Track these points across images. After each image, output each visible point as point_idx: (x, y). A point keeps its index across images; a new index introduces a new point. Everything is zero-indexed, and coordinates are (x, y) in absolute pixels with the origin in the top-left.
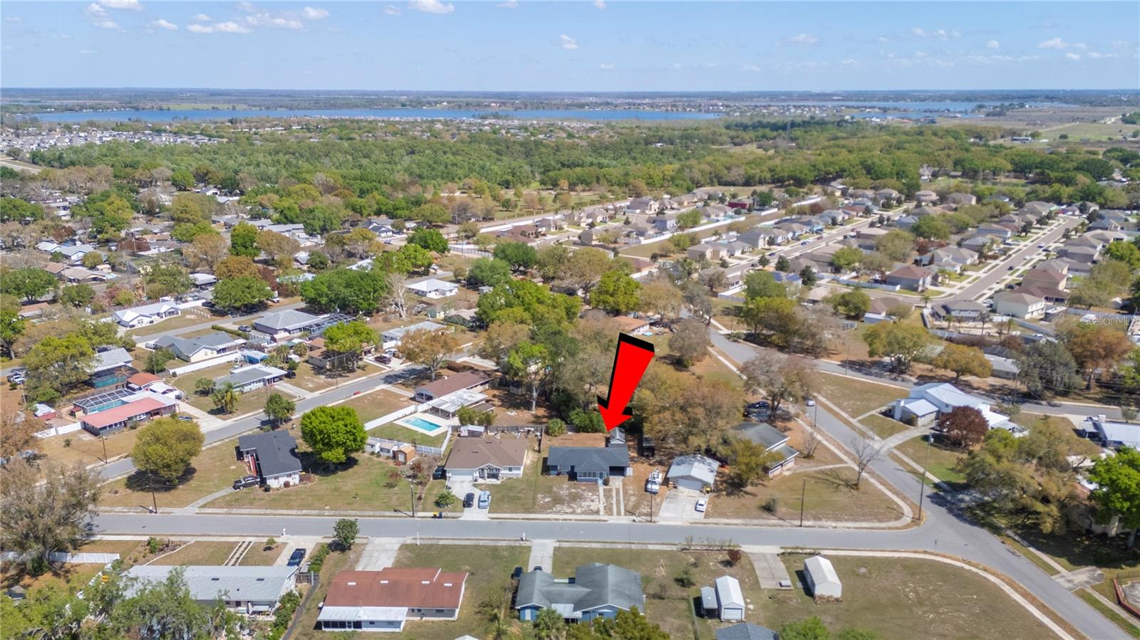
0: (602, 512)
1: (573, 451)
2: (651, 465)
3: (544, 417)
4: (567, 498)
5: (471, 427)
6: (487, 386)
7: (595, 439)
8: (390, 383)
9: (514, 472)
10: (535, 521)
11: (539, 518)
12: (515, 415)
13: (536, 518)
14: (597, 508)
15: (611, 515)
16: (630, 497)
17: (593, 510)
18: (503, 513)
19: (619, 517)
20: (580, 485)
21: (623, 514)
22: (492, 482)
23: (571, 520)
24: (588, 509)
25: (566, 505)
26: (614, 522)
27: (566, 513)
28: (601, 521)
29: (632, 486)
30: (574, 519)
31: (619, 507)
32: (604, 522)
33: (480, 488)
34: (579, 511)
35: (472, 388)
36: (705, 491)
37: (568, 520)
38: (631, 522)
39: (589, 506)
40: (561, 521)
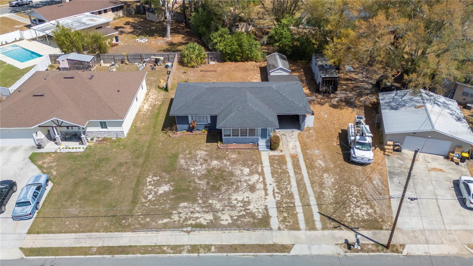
0: (274, 222)
1: (213, 90)
2: (334, 106)
3: (181, 44)
4: (202, 184)
5: (74, 56)
6: (120, 13)
7: (247, 70)
8: (16, 12)
9: (110, 129)
10: (127, 254)
11: (138, 244)
12: (146, 42)
13: (130, 246)
14: (264, 208)
15: (295, 227)
16: (322, 176)
17: (257, 215)
18: (61, 233)
19: (313, 232)
20: (227, 153)
21: (318, 225)
22: (70, 148)
23: (208, 248)
24: (244, 213)
25: (200, 201)
26: (307, 253)
27: (199, 226)
28: (277, 251)
29: (318, 149)
30: (215, 245)
31: (306, 205)
32: (282, 254)
33: (40, 163)
34: (225, 218)
35: (100, 13)
36: (458, 158)
37: (202, 250)
38: (341, 251)
39: (245, 202)
40: (185, 254)
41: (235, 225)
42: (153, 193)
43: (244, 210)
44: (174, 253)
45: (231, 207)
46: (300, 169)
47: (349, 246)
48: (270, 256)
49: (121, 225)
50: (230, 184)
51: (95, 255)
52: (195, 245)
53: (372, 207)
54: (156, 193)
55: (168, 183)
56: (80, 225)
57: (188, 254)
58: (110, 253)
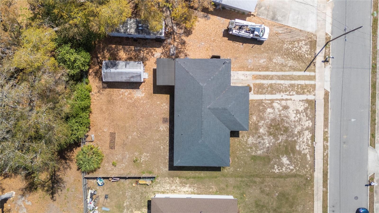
10: (328, 172)
11: (322, 168)
13: (323, 172)
14: (301, 102)
15: (314, 86)
16: (275, 63)
17: (306, 106)
18: (313, 210)
19: (317, 77)
21: (312, 74)
23: (325, 133)
25: (296, 138)
26: (329, 83)
27: (313, 138)
29: (247, 59)
30: (324, 129)
31: (299, 78)
32: (330, 95)
37: (327, 136)
38: (329, 66)
39: (297, 112)
40: (329, 144)
42: (289, 166)
45: (300, 120)
46: (268, 76)
47: (326, 61)
48: (330, 101)
49: (311, 179)
50: (282, 121)
51: (327, 188)
52: (324, 139)
54: (288, 165)
55: (281, 159)
56: (309, 202)
57: (329, 142)
58: (327, 181)
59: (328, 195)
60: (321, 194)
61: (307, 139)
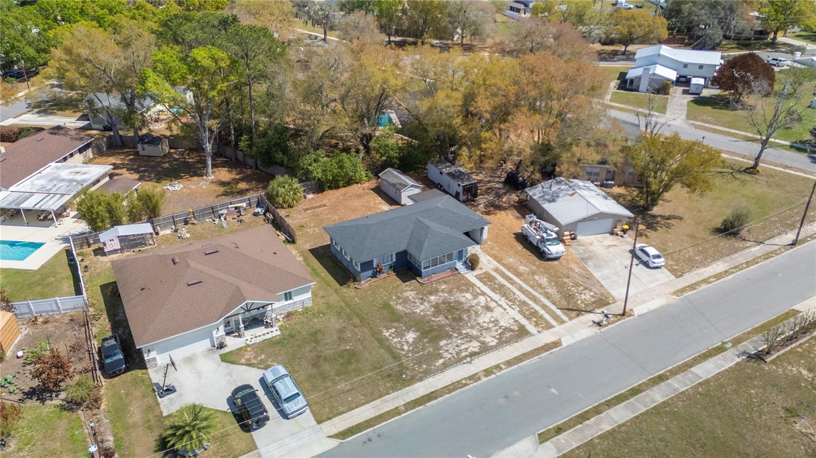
0: (530, 327)
2: (486, 213)
3: (236, 181)
4: (442, 320)
6: (90, 153)
7: (360, 196)
9: (296, 299)
10: (436, 399)
11: (437, 389)
12: (182, 189)
13: (432, 393)
14: (513, 320)
15: (549, 326)
16: (534, 279)
17: (512, 328)
18: (353, 409)
19: (565, 325)
20: (434, 285)
21: (565, 318)
22: (260, 336)
23: (498, 367)
24: (501, 330)
25: (455, 335)
26: (574, 341)
27: (473, 355)
28: (552, 348)
29: (510, 257)
30: (502, 363)
31: (544, 307)
32: (558, 349)
33: (243, 361)
34: (491, 341)
35: (65, 159)
36: (621, 231)
37: (495, 371)
38: (596, 329)
39: (494, 321)
40: (485, 379)
41: (502, 342)
42: (405, 343)
43: (500, 328)
44: (475, 382)
45: (486, 329)
46: (511, 279)
47: (599, 324)
49: (405, 380)
50: (467, 311)
51: (407, 411)
52: (486, 370)
53: (591, 291)
54: (407, 342)
55: (409, 330)
56: (365, 396)
57: (487, 378)
58: (420, 405)
59: (396, 418)
60: (390, 407)
61: (466, 349)
